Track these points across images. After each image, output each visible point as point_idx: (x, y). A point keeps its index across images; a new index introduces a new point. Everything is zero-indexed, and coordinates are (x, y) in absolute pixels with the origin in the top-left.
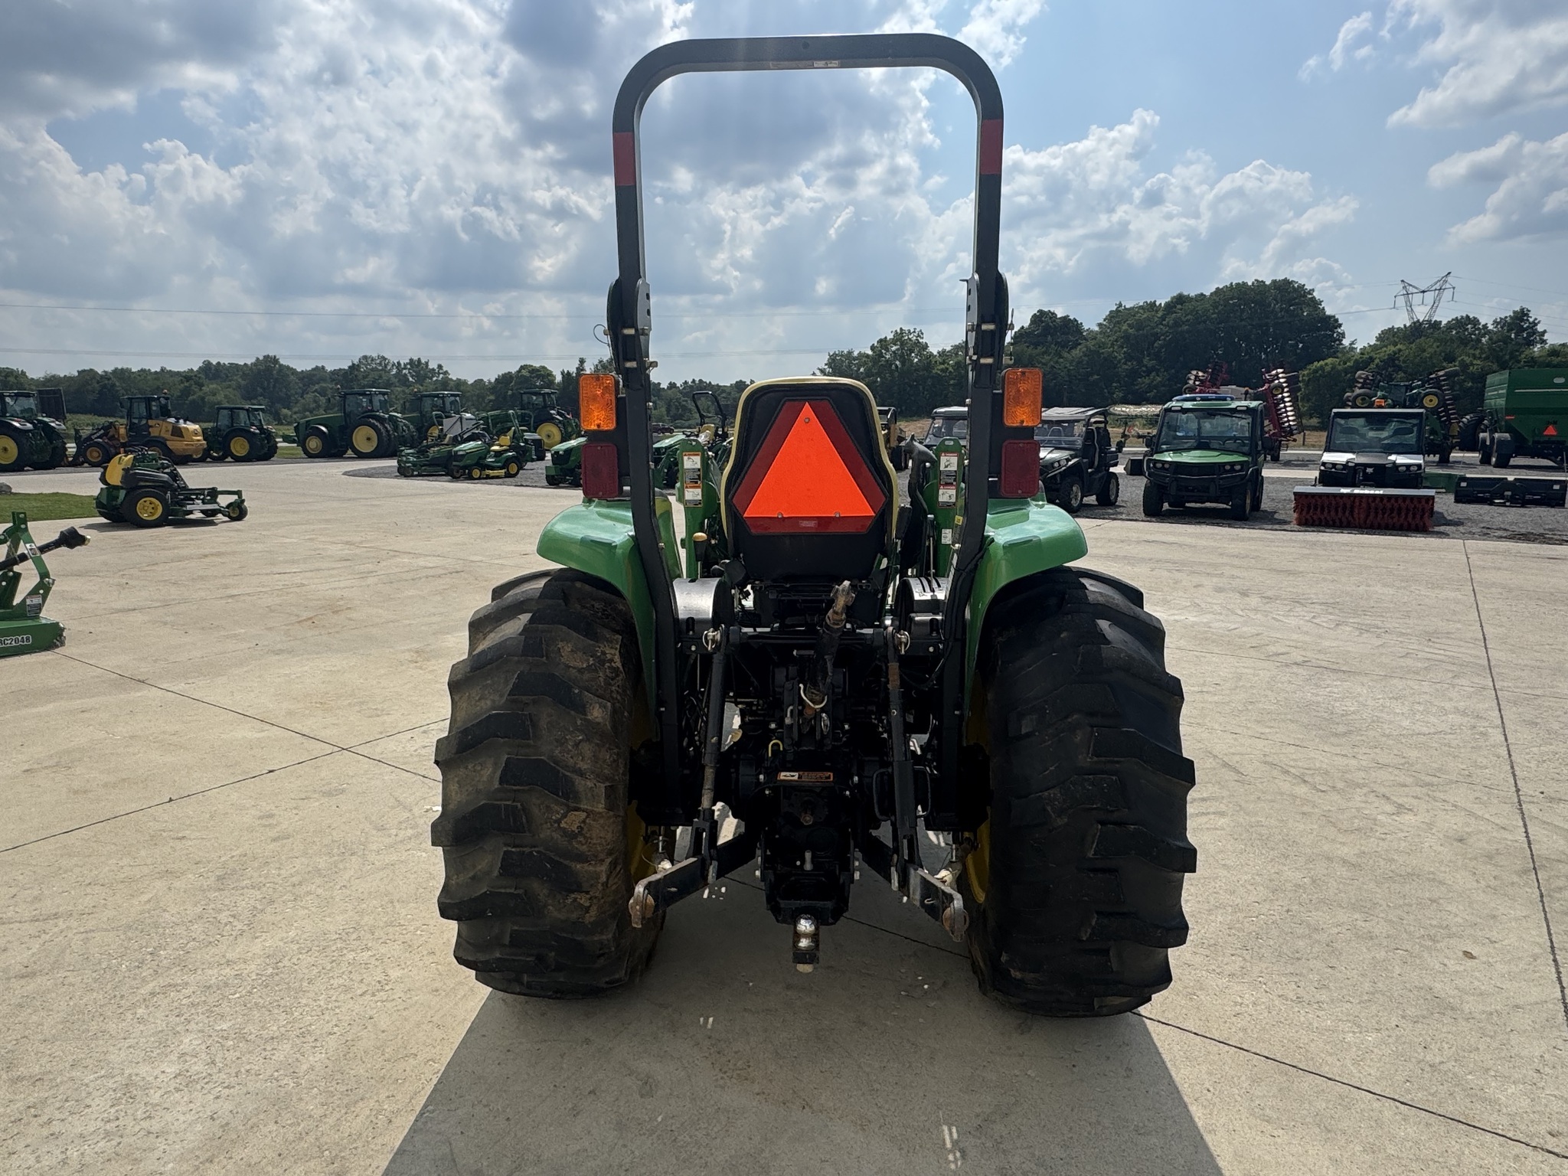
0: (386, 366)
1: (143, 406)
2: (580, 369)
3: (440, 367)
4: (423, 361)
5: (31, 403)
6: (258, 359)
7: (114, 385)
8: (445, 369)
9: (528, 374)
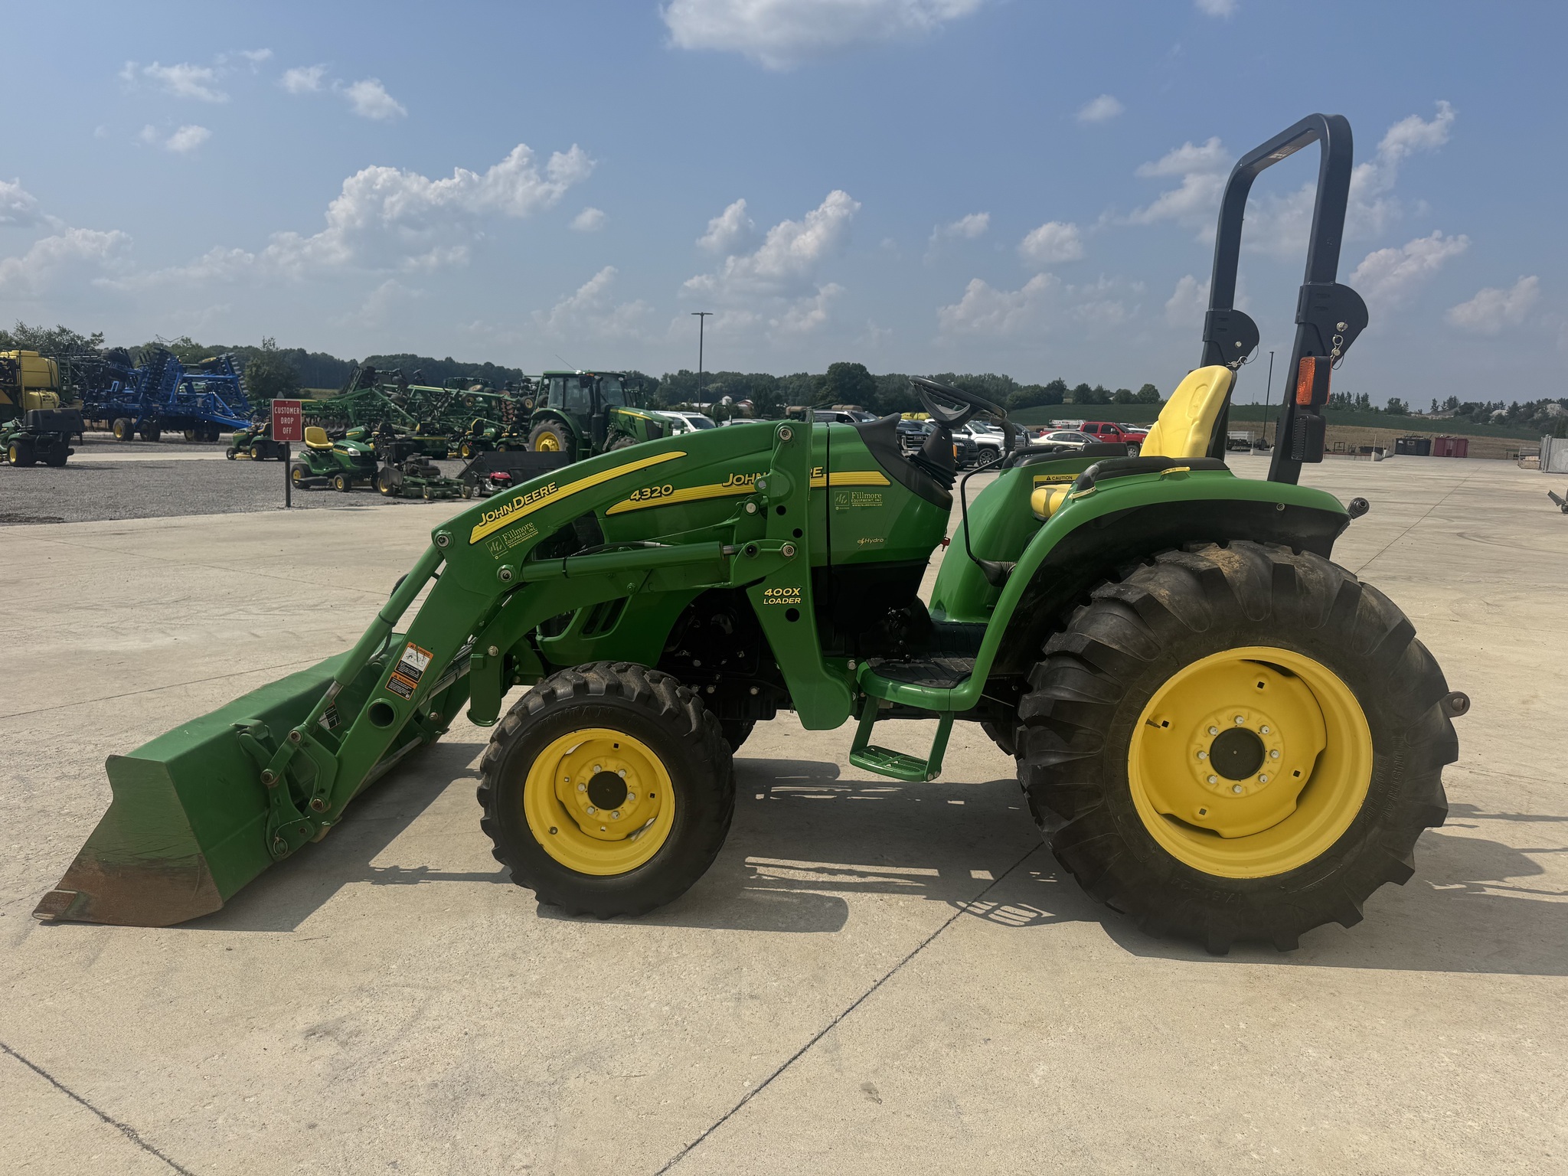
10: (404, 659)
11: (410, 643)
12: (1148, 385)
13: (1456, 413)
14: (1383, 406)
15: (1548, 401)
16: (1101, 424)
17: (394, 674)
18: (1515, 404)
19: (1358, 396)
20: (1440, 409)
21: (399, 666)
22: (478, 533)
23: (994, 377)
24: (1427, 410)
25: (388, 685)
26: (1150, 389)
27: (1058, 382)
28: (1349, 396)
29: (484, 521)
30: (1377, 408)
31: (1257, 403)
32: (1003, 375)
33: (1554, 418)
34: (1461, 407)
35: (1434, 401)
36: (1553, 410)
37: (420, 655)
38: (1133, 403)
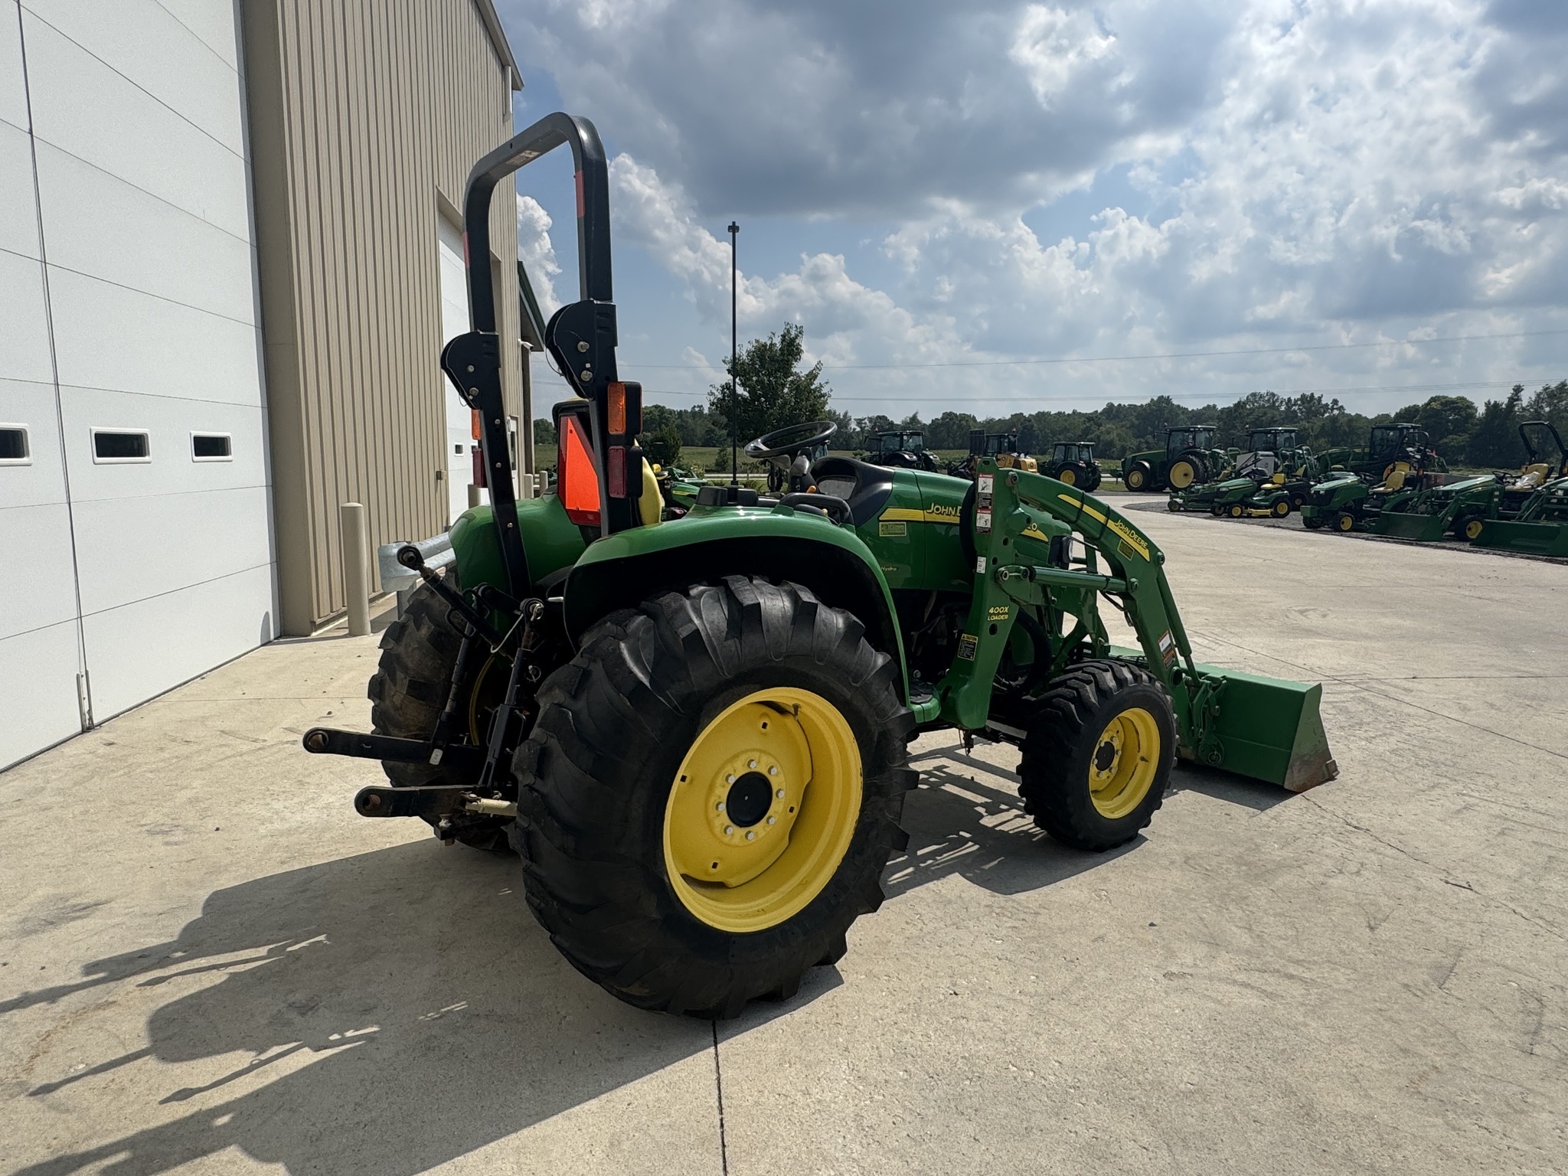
0: (1274, 402)
1: (996, 442)
2: (1515, 398)
3: (1335, 402)
4: (1316, 396)
5: (919, 440)
6: (1152, 400)
7: (1032, 426)
8: (1340, 404)
9: (1439, 407)
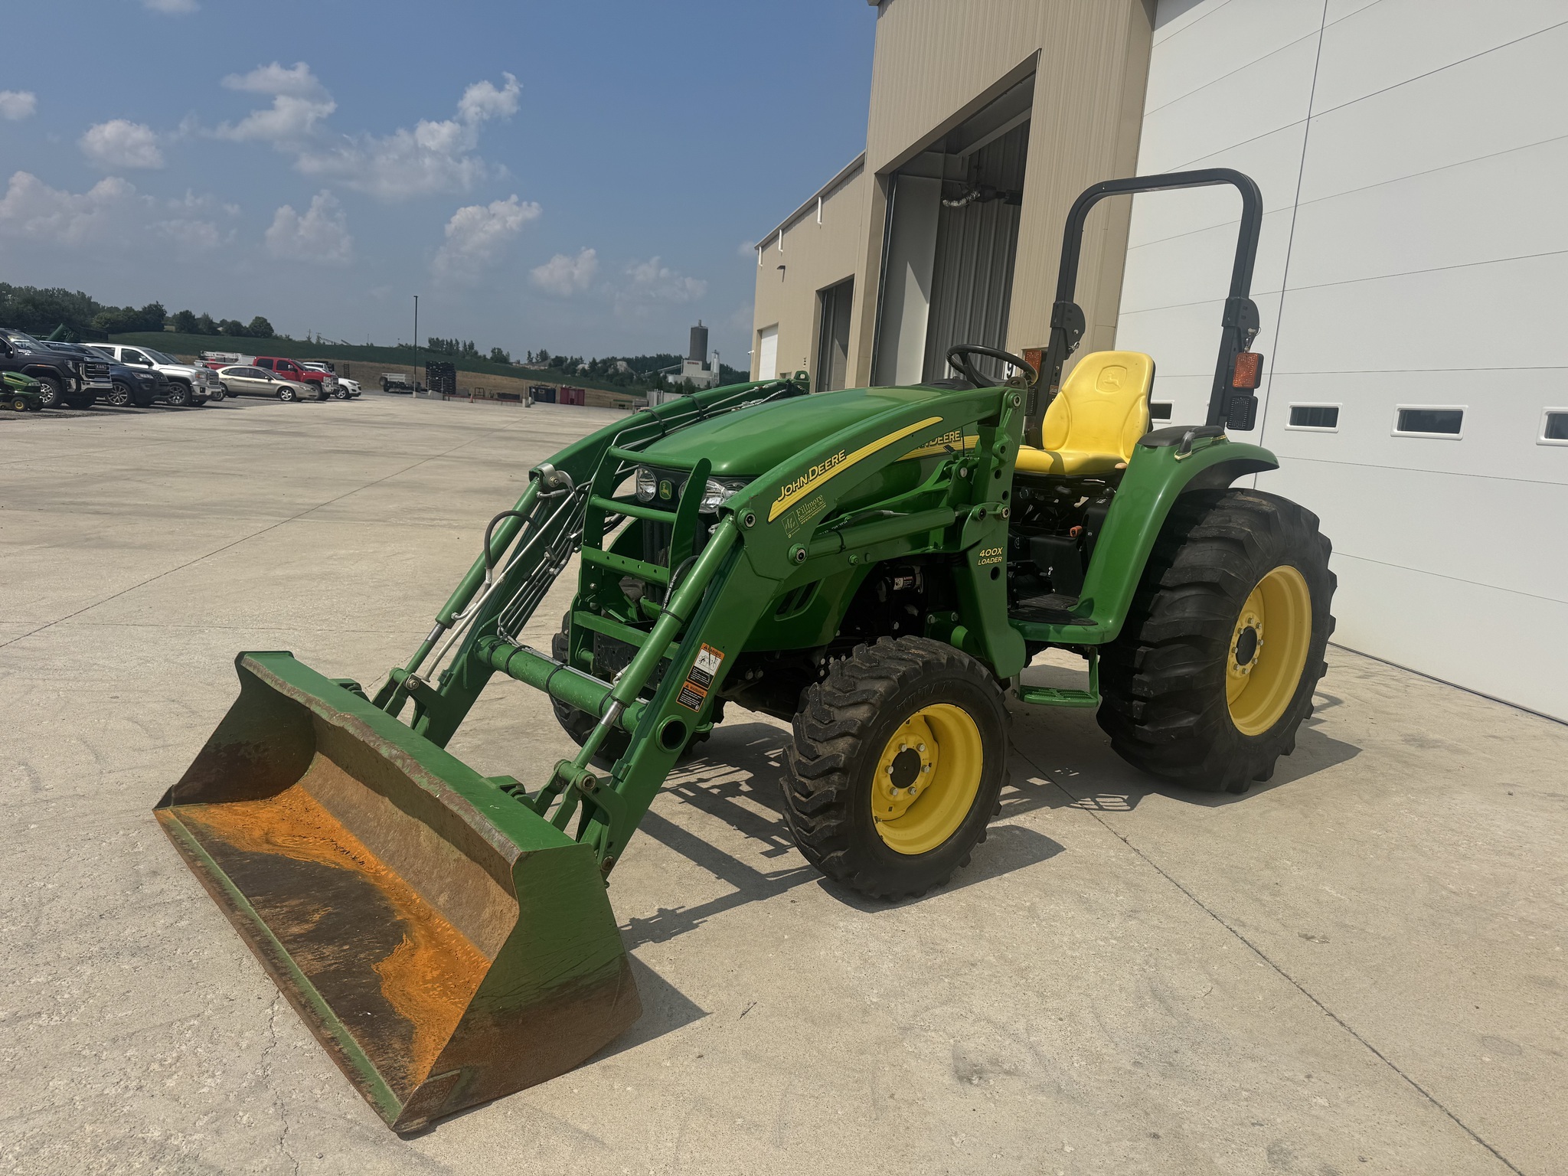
10: (697, 664)
11: (704, 645)
12: (259, 318)
13: (550, 365)
14: (489, 356)
15: (614, 359)
16: (276, 359)
17: (686, 683)
18: (594, 360)
19: (465, 343)
20: (534, 360)
21: (692, 673)
22: (777, 508)
23: (66, 294)
24: (524, 361)
25: (680, 698)
26: (262, 323)
27: (156, 306)
28: (457, 343)
29: (783, 495)
30: (485, 356)
31: (372, 344)
32: (79, 292)
33: (622, 374)
34: (553, 360)
35: (529, 352)
36: (622, 366)
37: (713, 657)
38: (245, 336)
